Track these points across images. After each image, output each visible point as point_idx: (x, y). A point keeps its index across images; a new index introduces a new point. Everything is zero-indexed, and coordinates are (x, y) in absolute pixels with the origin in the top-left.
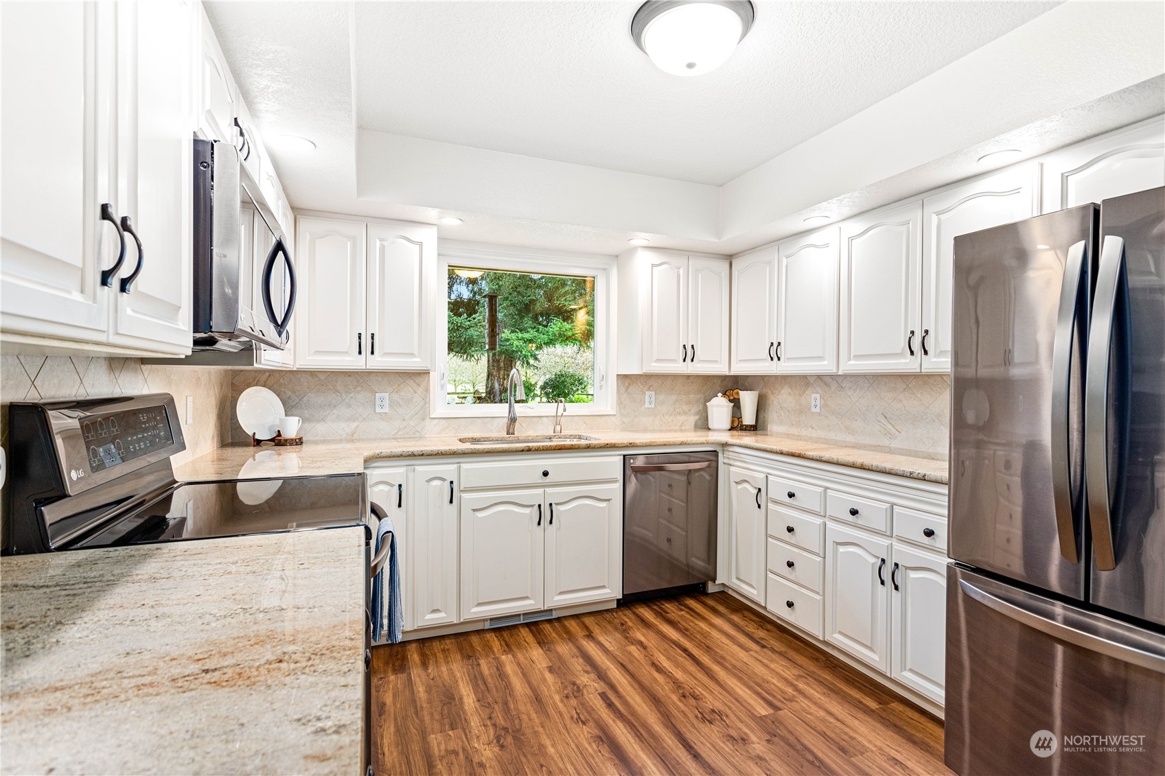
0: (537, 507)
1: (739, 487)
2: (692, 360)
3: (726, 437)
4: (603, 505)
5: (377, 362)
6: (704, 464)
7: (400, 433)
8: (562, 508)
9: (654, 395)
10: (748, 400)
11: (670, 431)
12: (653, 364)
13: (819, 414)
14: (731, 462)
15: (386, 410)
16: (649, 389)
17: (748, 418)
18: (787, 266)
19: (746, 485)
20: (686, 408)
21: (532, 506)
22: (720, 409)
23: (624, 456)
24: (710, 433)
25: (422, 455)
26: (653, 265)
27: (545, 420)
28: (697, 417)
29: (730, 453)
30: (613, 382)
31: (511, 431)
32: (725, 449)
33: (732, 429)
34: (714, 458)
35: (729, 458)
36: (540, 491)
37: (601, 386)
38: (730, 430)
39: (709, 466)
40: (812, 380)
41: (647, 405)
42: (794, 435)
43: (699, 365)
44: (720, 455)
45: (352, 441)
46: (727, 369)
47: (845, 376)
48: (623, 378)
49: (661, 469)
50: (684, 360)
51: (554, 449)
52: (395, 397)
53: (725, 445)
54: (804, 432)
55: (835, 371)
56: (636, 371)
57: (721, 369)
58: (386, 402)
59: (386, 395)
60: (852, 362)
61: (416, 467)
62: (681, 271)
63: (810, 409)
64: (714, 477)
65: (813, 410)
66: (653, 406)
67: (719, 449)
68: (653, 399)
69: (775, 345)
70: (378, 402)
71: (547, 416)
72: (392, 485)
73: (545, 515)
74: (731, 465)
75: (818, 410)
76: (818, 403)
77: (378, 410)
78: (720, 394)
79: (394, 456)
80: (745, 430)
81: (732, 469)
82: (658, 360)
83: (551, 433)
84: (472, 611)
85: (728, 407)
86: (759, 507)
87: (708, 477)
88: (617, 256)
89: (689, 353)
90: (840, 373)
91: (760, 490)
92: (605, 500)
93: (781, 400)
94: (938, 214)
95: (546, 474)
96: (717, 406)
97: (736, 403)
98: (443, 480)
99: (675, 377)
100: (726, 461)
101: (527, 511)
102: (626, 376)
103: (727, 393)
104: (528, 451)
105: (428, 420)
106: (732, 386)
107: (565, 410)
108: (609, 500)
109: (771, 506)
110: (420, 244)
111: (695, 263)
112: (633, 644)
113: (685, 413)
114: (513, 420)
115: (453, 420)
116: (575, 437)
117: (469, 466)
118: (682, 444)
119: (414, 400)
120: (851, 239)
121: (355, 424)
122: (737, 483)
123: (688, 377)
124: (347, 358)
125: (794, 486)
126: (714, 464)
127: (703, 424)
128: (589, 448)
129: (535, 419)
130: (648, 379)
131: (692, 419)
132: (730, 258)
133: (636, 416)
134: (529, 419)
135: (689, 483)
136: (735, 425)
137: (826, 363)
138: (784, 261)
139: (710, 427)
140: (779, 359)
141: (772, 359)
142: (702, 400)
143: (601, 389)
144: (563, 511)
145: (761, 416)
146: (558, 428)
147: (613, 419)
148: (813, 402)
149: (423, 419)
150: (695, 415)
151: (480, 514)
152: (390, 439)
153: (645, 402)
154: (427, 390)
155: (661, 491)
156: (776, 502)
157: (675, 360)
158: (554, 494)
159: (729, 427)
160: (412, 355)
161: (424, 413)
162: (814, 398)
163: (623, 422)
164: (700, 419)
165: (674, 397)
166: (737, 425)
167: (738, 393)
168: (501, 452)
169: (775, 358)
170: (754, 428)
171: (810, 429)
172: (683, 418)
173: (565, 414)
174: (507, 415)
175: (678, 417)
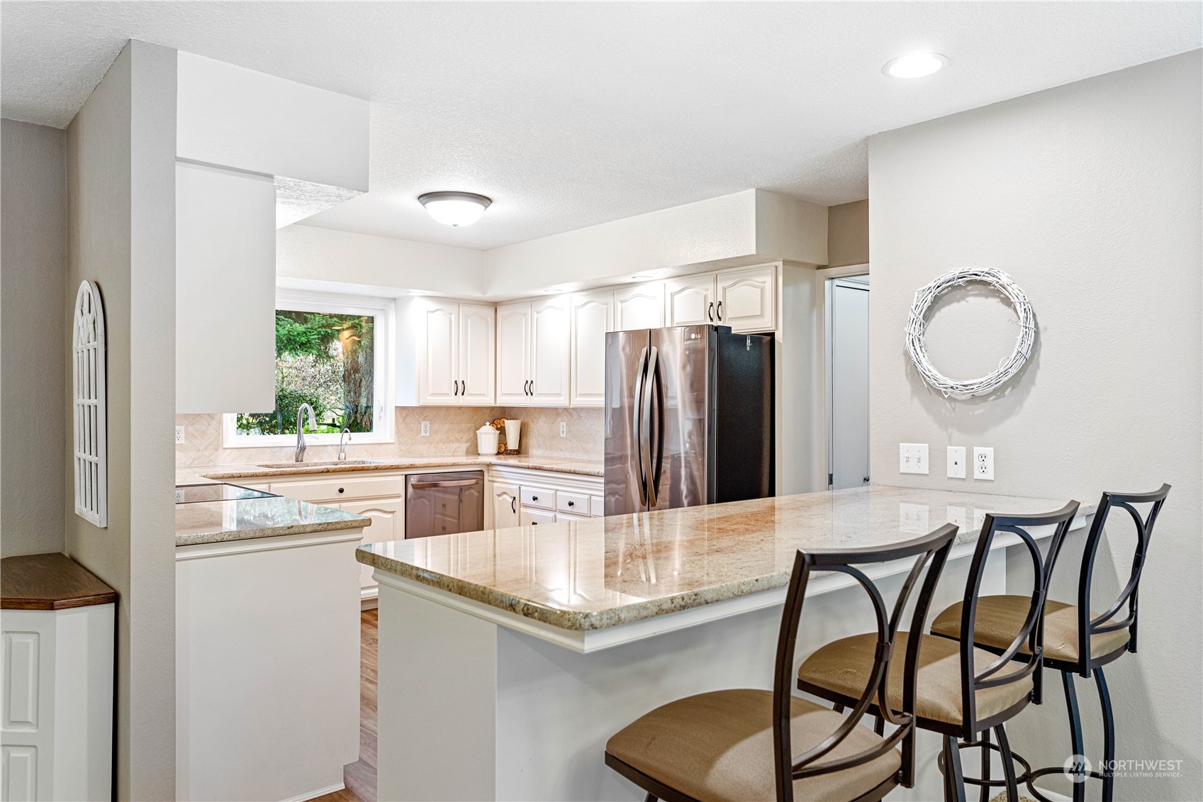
1: (500, 498)
2: (463, 394)
3: (494, 460)
4: (389, 516)
6: (473, 481)
7: (196, 462)
9: (429, 425)
10: (512, 427)
11: (444, 456)
12: (429, 398)
13: (566, 439)
14: (494, 479)
15: (182, 441)
16: (424, 420)
17: (512, 444)
18: (537, 320)
19: (505, 496)
20: (458, 436)
22: (487, 437)
23: (406, 476)
24: (480, 457)
27: (330, 448)
28: (469, 444)
29: (494, 472)
30: (391, 414)
31: (300, 458)
32: (490, 468)
33: (498, 453)
34: (481, 477)
35: (492, 476)
37: (380, 417)
38: (496, 454)
39: (477, 483)
40: (560, 411)
41: (423, 434)
42: (549, 457)
43: (469, 398)
44: (486, 474)
46: (493, 402)
47: (574, 409)
48: (400, 409)
49: (435, 485)
50: (456, 394)
52: (190, 429)
53: (489, 465)
54: (556, 454)
55: (568, 405)
56: (413, 403)
57: (488, 401)
58: (182, 435)
59: (182, 428)
60: (578, 399)
62: (453, 317)
63: (559, 435)
64: (481, 493)
65: (562, 435)
66: (428, 434)
67: (484, 469)
68: (428, 428)
69: (529, 382)
71: (331, 445)
74: (494, 482)
75: (564, 435)
76: (565, 430)
78: (488, 423)
80: (509, 454)
81: (495, 484)
82: (433, 394)
83: (336, 460)
85: (495, 434)
86: (514, 511)
87: (476, 494)
88: (395, 299)
89: (460, 388)
90: (571, 407)
91: (515, 498)
92: (390, 512)
93: (539, 428)
94: (622, 302)
95: (341, 491)
96: (486, 433)
97: (502, 431)
99: (448, 408)
100: (491, 479)
102: (403, 408)
103: (495, 422)
104: (327, 472)
105: (221, 450)
106: (498, 416)
107: (350, 439)
108: (393, 512)
109: (523, 510)
111: (464, 310)
113: (457, 441)
114: (303, 449)
115: (244, 450)
116: (359, 462)
118: (454, 465)
119: (208, 432)
120: (577, 308)
122: (498, 495)
123: (460, 408)
125: (536, 492)
126: (481, 483)
127: (474, 450)
128: (377, 469)
129: (320, 448)
130: (424, 411)
131: (464, 446)
132: (495, 305)
133: (412, 444)
134: (314, 448)
135: (461, 501)
136: (502, 450)
137: (562, 398)
138: (535, 315)
139: (480, 452)
140: (532, 394)
141: (527, 394)
142: (473, 429)
143: (380, 420)
145: (523, 442)
146: (343, 455)
147: (392, 446)
148: (561, 429)
149: (217, 450)
150: (466, 442)
153: (421, 431)
154: (220, 423)
155: (436, 513)
156: (526, 506)
157: (448, 394)
158: (348, 507)
159: (496, 452)
161: (217, 445)
162: (562, 426)
163: (401, 450)
164: (471, 446)
165: (447, 426)
166: (503, 451)
167: (504, 422)
169: (529, 394)
170: (518, 452)
171: (560, 452)
172: (455, 445)
173: (349, 442)
174: (296, 445)
175: (451, 445)
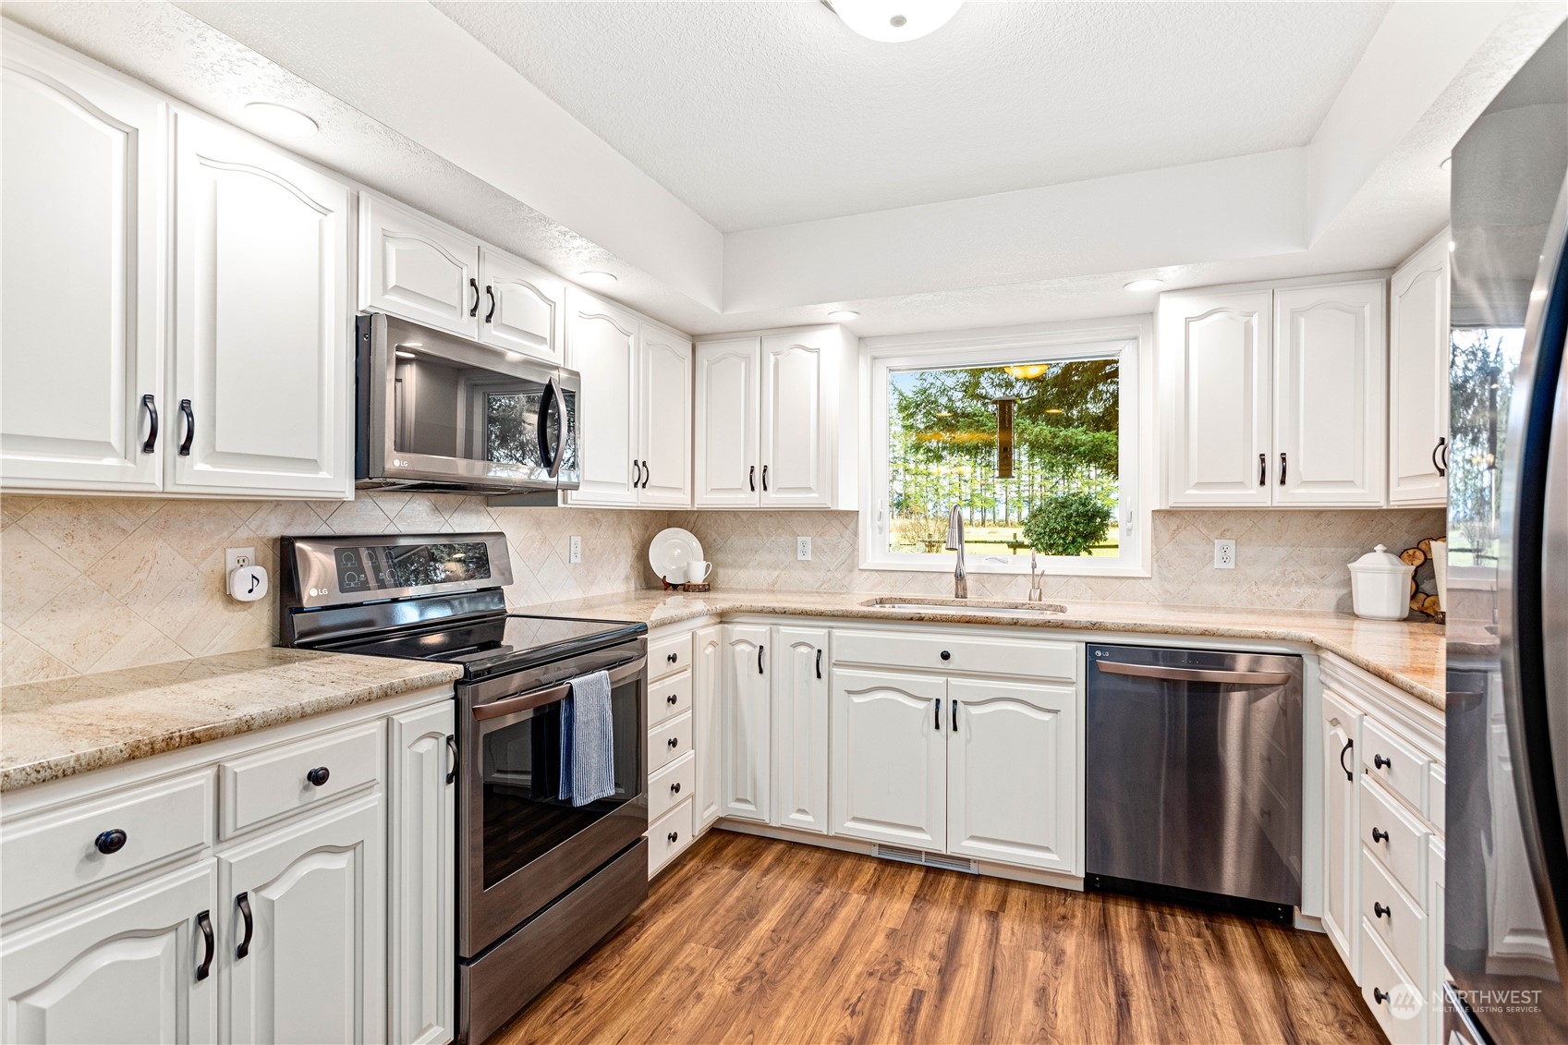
0: (934, 702)
2: (1284, 482)
4: (1046, 717)
5: (772, 499)
7: (825, 586)
8: (974, 710)
9: (1233, 547)
11: (1273, 613)
12: (1194, 492)
14: (1328, 681)
15: (809, 557)
16: (1222, 536)
19: (1336, 729)
20: (1316, 572)
21: (929, 700)
22: (1379, 576)
25: (785, 612)
26: (1188, 321)
28: (1330, 591)
29: (1324, 666)
30: (1145, 523)
34: (1293, 669)
36: (941, 680)
39: (1288, 681)
41: (1218, 564)
43: (1314, 491)
44: (1306, 665)
45: (773, 592)
48: (1163, 514)
50: (1264, 482)
51: (959, 622)
52: (819, 541)
57: (1368, 497)
58: (809, 548)
59: (809, 539)
61: (781, 627)
62: (1255, 320)
66: (1232, 566)
67: (1304, 653)
68: (1232, 553)
70: (800, 547)
72: (755, 646)
73: (946, 716)
77: (800, 557)
78: (1379, 548)
79: (754, 612)
81: (1325, 695)
82: (1200, 485)
84: (846, 825)
85: (1400, 572)
91: (1351, 741)
92: (1049, 711)
95: (946, 656)
97: (1422, 565)
98: (812, 647)
100: (1315, 679)
101: (921, 705)
102: (1171, 513)
103: (1402, 546)
104: (918, 620)
105: (856, 572)
108: (1056, 712)
110: (817, 351)
111: (1289, 300)
112: (1046, 949)
113: (1310, 581)
115: (888, 573)
117: (843, 633)
119: (841, 546)
121: (777, 573)
122: (1328, 723)
124: (742, 496)
126: (1295, 680)
127: (1343, 607)
129: (1005, 578)
131: (1330, 596)
132: (1387, 274)
133: (1195, 582)
134: (995, 577)
139: (1360, 608)
142: (1341, 558)
143: (1128, 535)
144: (976, 715)
146: (1036, 593)
147: (1146, 584)
149: (851, 571)
151: (857, 699)
152: (813, 593)
153: (1212, 558)
154: (856, 533)
158: (962, 688)
159: (1406, 614)
160: (808, 489)
161: (851, 563)
163: (1167, 591)
164: (1338, 596)
165: (1282, 552)
168: (881, 618)
172: (1307, 591)
175: (1294, 589)
